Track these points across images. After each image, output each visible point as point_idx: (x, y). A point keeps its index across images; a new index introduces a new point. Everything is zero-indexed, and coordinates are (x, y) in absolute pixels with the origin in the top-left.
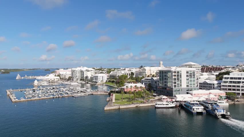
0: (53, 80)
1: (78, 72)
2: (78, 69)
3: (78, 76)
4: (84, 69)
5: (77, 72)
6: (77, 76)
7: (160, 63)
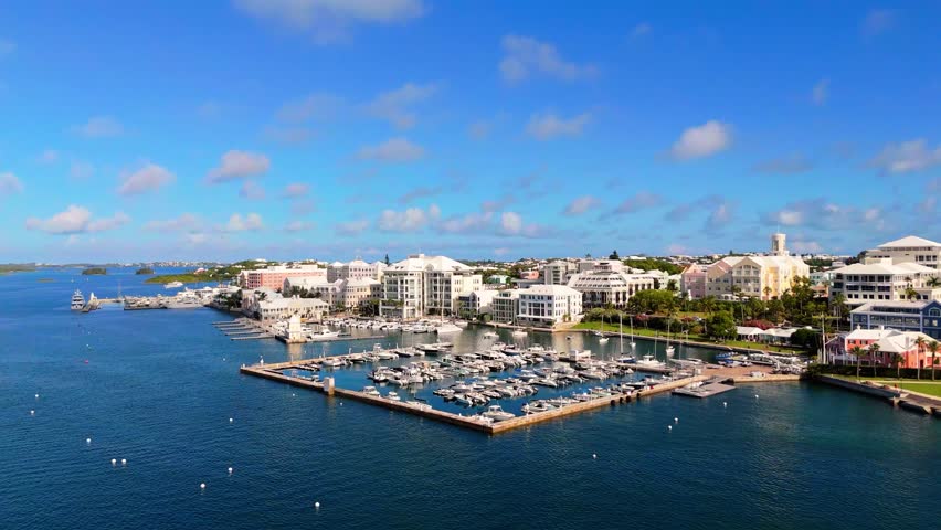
0: (305, 312)
1: (416, 278)
2: (415, 265)
3: (416, 296)
4: (445, 265)
5: (412, 278)
6: (412, 297)
7: (777, 242)
